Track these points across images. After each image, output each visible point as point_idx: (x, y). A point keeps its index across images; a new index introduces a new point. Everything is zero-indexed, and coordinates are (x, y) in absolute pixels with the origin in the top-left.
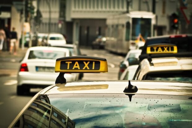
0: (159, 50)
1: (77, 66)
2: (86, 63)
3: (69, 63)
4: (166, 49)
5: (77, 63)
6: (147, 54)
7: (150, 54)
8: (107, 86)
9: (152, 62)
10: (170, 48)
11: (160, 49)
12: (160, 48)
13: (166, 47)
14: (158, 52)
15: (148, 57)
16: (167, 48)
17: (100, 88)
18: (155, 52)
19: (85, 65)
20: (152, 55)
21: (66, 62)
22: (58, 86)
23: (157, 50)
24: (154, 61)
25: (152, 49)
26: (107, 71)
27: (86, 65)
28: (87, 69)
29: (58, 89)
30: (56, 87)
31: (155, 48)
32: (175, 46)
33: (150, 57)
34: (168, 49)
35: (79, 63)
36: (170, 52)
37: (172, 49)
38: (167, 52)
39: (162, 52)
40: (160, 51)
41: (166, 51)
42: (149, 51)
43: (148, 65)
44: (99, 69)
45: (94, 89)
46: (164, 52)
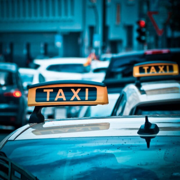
0: (151, 71)
1: (61, 95)
2: (76, 91)
3: (48, 91)
4: (161, 69)
5: (61, 91)
6: (134, 78)
7: (139, 78)
8: (107, 126)
9: (142, 89)
10: (168, 68)
11: (153, 70)
12: (153, 68)
13: (161, 66)
14: (151, 74)
15: (136, 82)
16: (163, 67)
17: (98, 129)
18: (146, 74)
19: (73, 94)
20: (141, 79)
21: (45, 91)
22: (33, 128)
23: (149, 70)
24: (145, 87)
25: (141, 70)
26: (108, 103)
27: (76, 94)
28: (77, 100)
29: (33, 132)
30: (30, 129)
31: (146, 68)
32: (174, 63)
33: (138, 81)
34: (165, 69)
35: (64, 91)
36: (168, 73)
37: (171, 69)
38: (164, 73)
39: (156, 73)
40: (153, 72)
41: (162, 72)
42: (136, 73)
43: (136, 92)
44: (95, 100)
45: (88, 130)
46: (160, 73)
